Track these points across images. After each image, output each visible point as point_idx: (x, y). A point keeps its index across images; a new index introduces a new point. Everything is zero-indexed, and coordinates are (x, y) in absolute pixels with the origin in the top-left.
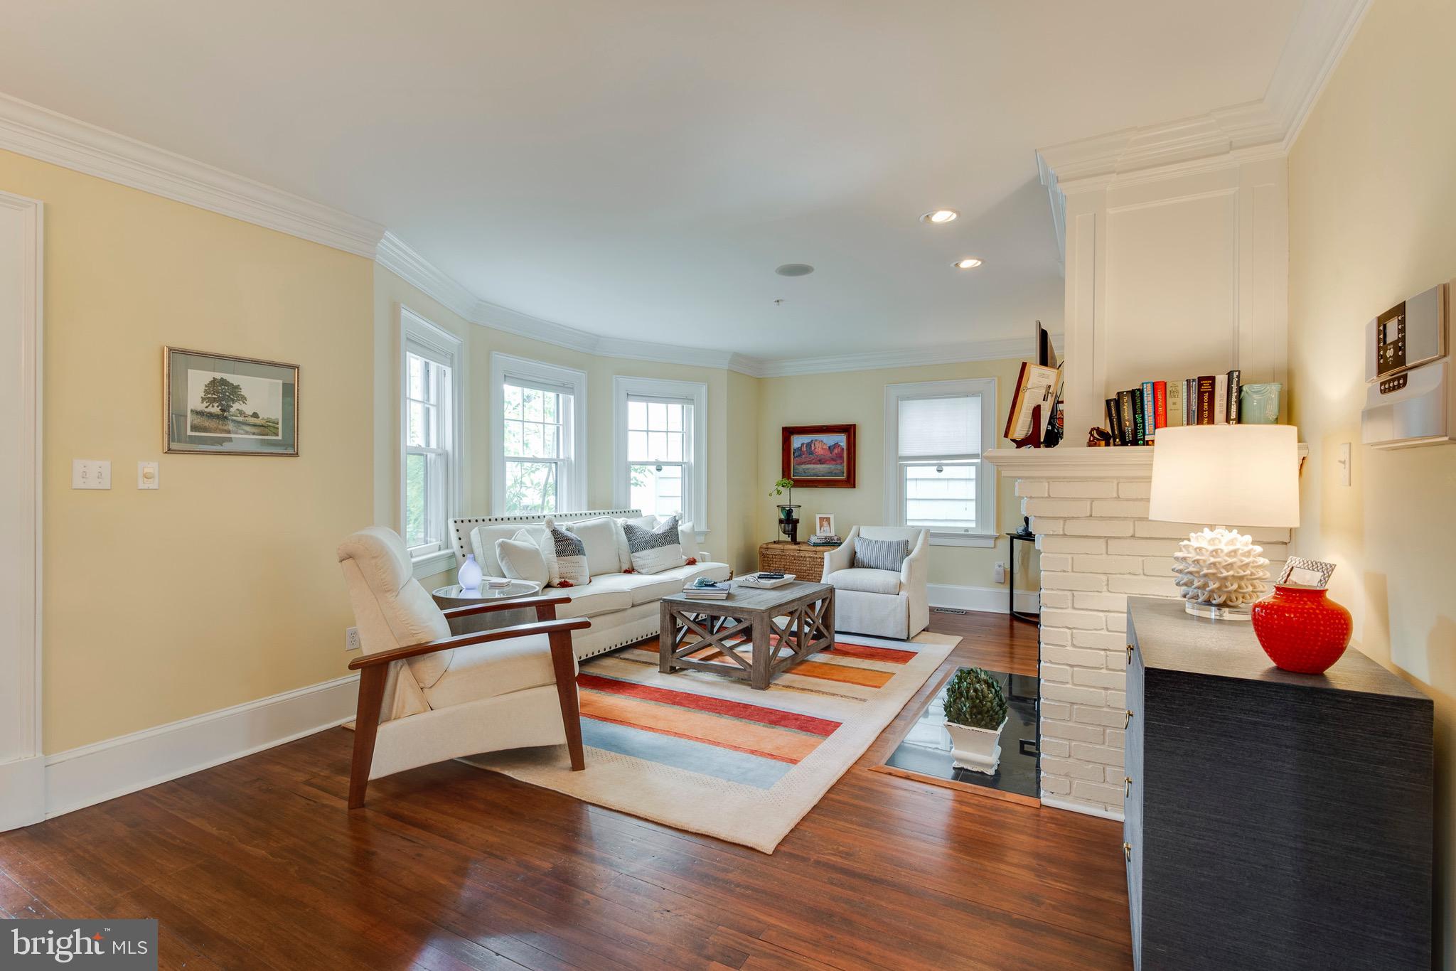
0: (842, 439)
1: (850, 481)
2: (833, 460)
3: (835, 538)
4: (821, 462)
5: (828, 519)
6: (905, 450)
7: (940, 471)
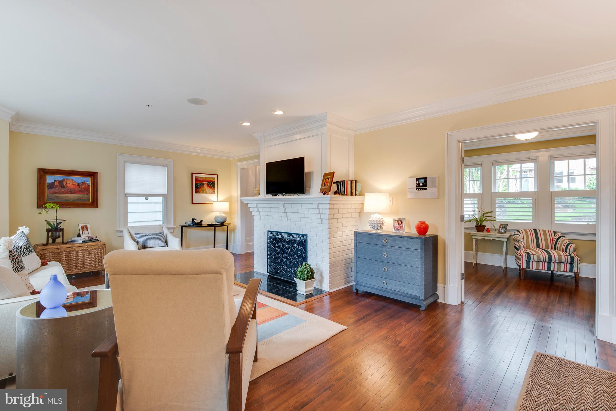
0: (88, 181)
1: (94, 204)
2: (82, 192)
3: (94, 237)
4: (71, 192)
5: (86, 227)
6: (128, 190)
7: (147, 199)
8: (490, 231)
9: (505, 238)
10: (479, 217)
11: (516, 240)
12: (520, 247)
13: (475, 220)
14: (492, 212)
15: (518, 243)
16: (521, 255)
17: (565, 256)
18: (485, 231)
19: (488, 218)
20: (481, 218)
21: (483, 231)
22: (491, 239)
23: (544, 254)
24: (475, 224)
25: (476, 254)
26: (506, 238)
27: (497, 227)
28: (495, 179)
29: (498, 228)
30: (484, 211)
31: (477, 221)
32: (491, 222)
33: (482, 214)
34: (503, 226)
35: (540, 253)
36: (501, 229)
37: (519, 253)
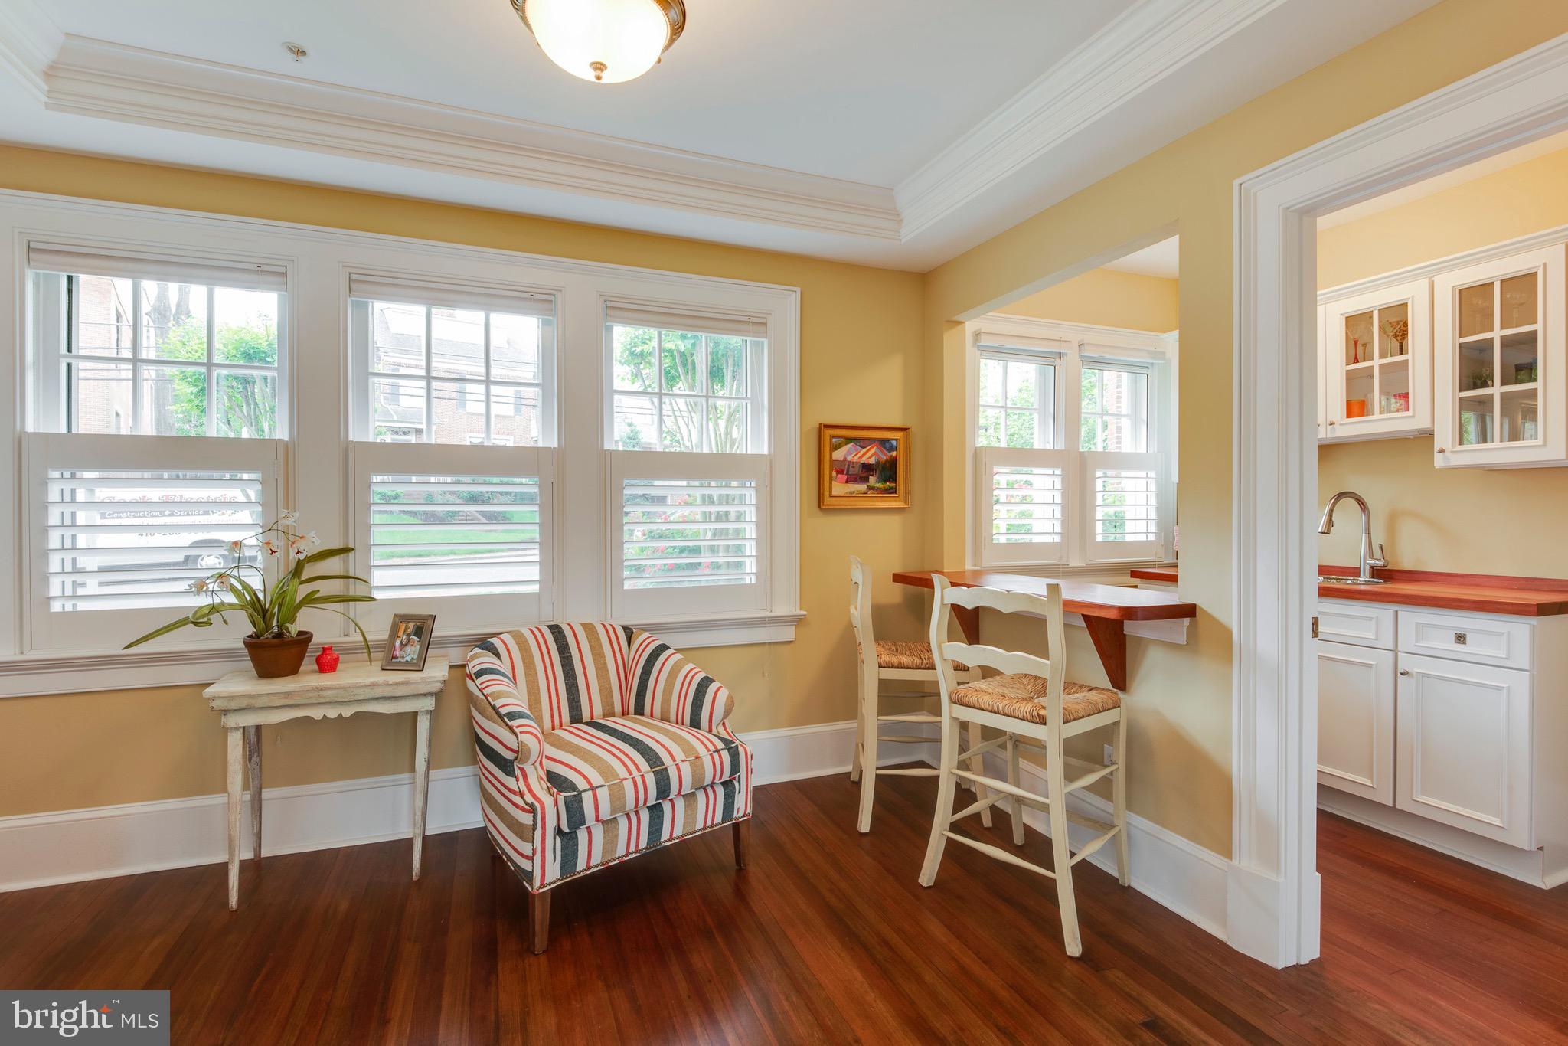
8: (336, 660)
9: (425, 695)
10: (272, 584)
11: (493, 707)
12: (520, 753)
13: (243, 608)
14: (346, 550)
15: (511, 728)
16: (532, 810)
17: (711, 755)
18: (308, 664)
19: (325, 588)
20: (281, 597)
21: (292, 670)
22: (347, 712)
23: (639, 770)
24: (243, 627)
25: (252, 801)
26: (431, 694)
27: (378, 631)
28: (365, 374)
29: (386, 637)
30: (301, 545)
31: (257, 609)
32: (339, 607)
33: (292, 566)
34: (411, 625)
35: (622, 772)
36: (398, 643)
37: (521, 795)
